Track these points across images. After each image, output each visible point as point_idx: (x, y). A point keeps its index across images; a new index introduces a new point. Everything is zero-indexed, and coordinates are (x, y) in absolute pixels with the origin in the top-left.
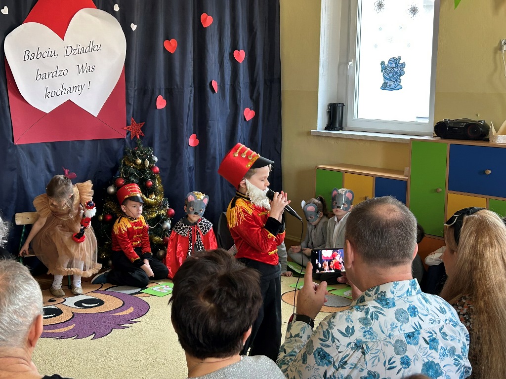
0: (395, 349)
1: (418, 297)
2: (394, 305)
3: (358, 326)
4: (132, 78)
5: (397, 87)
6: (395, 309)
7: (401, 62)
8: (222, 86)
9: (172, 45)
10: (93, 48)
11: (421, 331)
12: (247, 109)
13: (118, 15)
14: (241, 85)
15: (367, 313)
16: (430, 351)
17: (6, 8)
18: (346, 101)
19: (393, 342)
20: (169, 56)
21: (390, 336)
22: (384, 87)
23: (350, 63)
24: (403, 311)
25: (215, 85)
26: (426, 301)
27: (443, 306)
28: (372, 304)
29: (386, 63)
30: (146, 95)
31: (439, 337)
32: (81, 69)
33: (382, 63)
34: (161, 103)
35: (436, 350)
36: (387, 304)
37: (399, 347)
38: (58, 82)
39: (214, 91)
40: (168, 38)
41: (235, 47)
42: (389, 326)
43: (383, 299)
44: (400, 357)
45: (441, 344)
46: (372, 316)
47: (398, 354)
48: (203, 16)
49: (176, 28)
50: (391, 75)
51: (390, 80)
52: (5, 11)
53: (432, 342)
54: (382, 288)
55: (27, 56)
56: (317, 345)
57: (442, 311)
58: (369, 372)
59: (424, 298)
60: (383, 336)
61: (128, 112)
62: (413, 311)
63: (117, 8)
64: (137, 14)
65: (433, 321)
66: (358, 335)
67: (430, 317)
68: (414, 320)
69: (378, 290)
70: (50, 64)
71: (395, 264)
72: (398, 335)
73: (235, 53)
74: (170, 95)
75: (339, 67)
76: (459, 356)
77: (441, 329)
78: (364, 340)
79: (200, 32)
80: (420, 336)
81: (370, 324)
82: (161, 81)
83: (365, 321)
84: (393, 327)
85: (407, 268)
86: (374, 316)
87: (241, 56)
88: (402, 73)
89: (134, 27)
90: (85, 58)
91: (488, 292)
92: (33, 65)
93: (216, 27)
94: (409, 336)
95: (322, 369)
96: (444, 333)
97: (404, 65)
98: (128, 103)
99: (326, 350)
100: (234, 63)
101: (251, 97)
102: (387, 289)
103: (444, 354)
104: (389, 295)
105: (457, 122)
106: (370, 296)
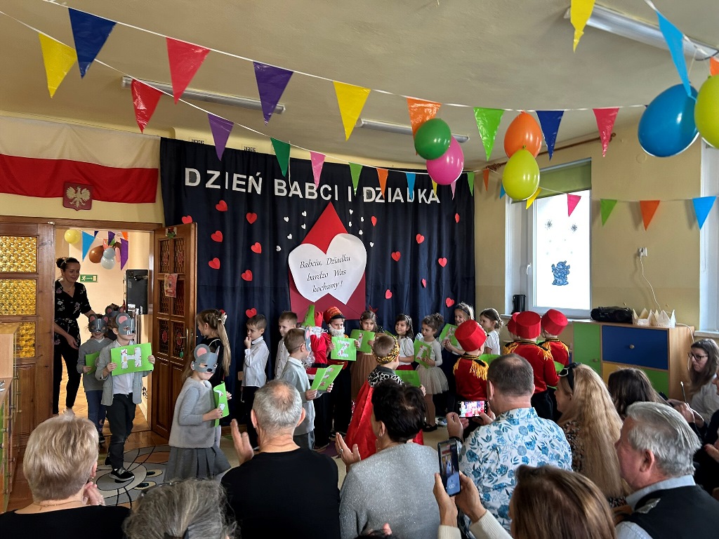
0: (518, 451)
1: (535, 419)
2: (518, 423)
3: (494, 436)
4: (370, 278)
5: (565, 283)
6: (519, 426)
7: (567, 265)
8: (429, 283)
9: (397, 256)
10: (345, 259)
11: (536, 441)
12: (448, 299)
13: (362, 237)
14: (444, 282)
15: (500, 427)
16: (542, 455)
17: (290, 235)
18: (527, 292)
19: (517, 447)
20: (395, 263)
21: (515, 443)
22: (555, 283)
23: (529, 266)
24: (525, 428)
25: (424, 282)
26: (541, 422)
27: (552, 427)
28: (504, 422)
29: (556, 266)
30: (379, 290)
31: (549, 446)
32: (336, 273)
33: (553, 265)
34: (389, 295)
35: (547, 455)
36: (514, 422)
37: (521, 450)
38: (322, 282)
39: (423, 286)
40: (394, 250)
41: (440, 256)
42: (514, 437)
43: (511, 419)
44: (521, 457)
45: (550, 451)
46: (503, 430)
47: (520, 455)
48: (418, 236)
49: (400, 245)
50: (559, 274)
51: (559, 277)
52: (290, 237)
53: (544, 449)
54: (511, 412)
55: (304, 265)
56: (468, 448)
57: (552, 430)
58: (502, 466)
59: (540, 421)
60: (510, 443)
61: (367, 301)
62: (531, 428)
63: (361, 233)
64: (374, 236)
65: (545, 436)
66: (494, 441)
67: (543, 433)
68: (531, 434)
69: (508, 413)
70: (317, 270)
71: (521, 394)
72: (520, 442)
73: (440, 260)
74: (395, 290)
75: (520, 269)
76: (562, 460)
77: (550, 442)
78: (498, 444)
79: (416, 246)
80: (536, 445)
81: (502, 434)
82: (389, 281)
83: (498, 433)
84: (517, 437)
85: (527, 399)
86: (505, 430)
87: (444, 262)
88: (568, 273)
89: (372, 244)
90: (339, 266)
91: (594, 421)
92: (307, 271)
93: (427, 243)
94: (528, 444)
95: (472, 464)
96: (552, 444)
97: (569, 267)
98: (367, 295)
99: (474, 451)
100: (439, 267)
101: (452, 291)
102: (514, 413)
103: (552, 458)
104: (515, 417)
105: (608, 309)
106: (503, 417)
